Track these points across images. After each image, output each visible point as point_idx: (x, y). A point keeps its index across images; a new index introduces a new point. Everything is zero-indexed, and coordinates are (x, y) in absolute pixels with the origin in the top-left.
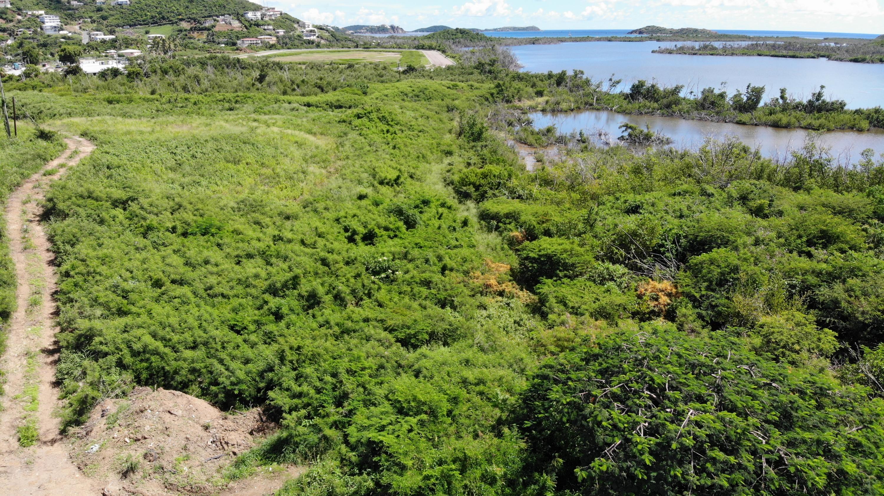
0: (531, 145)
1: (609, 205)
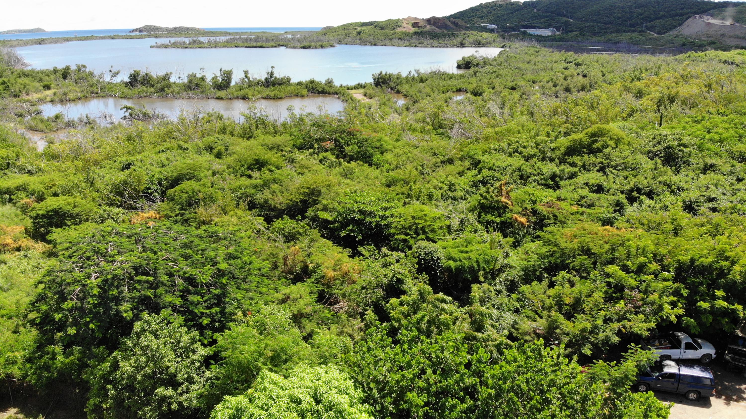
0: (42, 131)
1: (108, 167)
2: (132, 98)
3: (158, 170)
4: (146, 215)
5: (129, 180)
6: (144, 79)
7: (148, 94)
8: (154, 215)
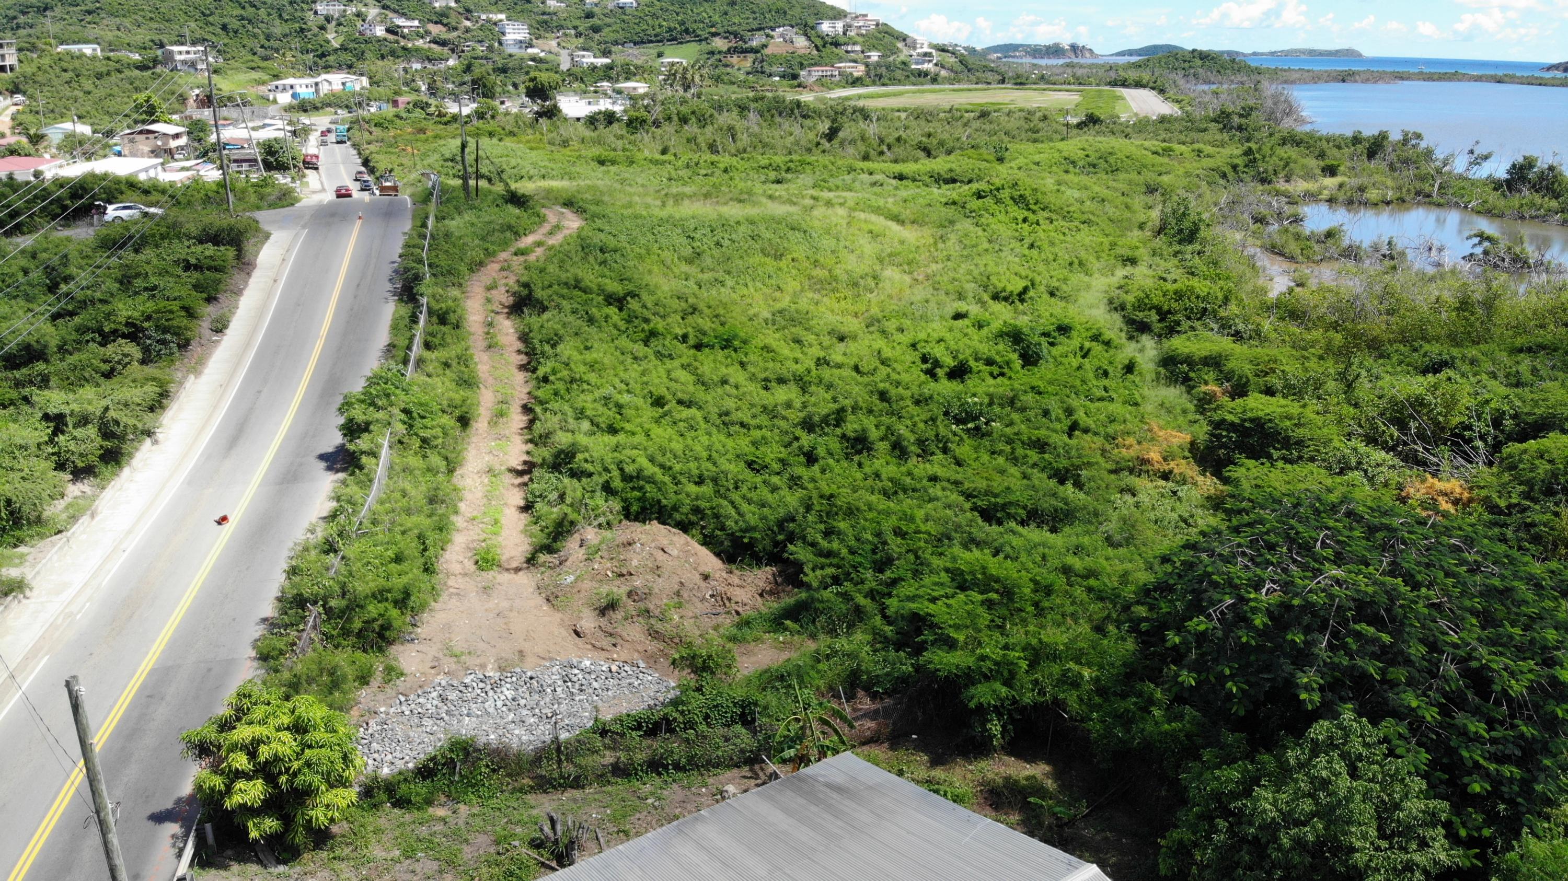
0: (1291, 258)
1: (1395, 358)
2: (1501, 216)
3: (1503, 390)
4: (1440, 485)
5: (1429, 398)
6: (1542, 176)
7: (1542, 212)
8: (1458, 490)
